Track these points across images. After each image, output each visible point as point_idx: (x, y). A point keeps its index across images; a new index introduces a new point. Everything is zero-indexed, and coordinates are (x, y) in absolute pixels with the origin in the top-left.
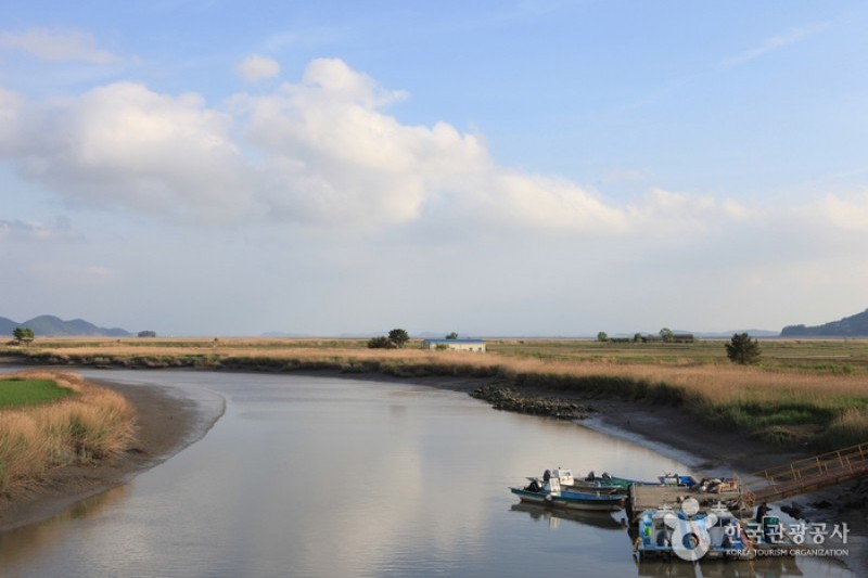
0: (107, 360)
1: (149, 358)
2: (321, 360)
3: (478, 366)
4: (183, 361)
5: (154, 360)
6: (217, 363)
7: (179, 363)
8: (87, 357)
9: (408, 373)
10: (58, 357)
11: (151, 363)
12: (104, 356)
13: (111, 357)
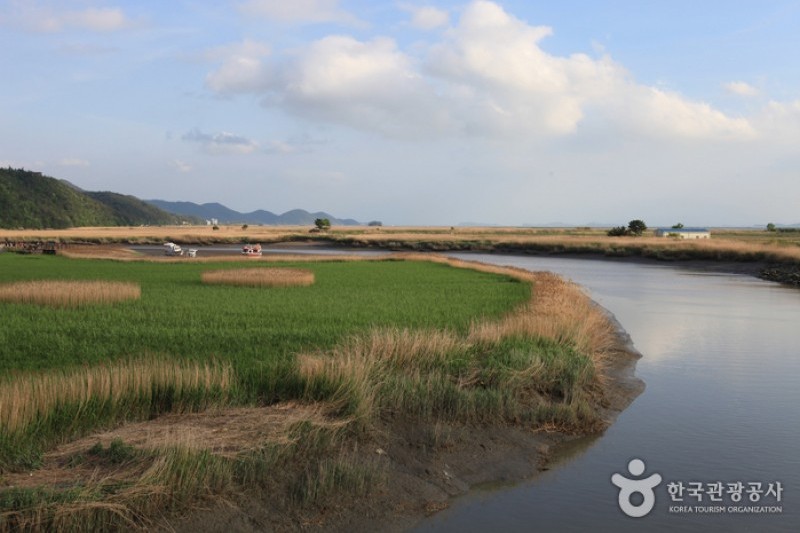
0: (399, 244)
1: (433, 243)
2: (584, 245)
3: (744, 252)
4: (462, 246)
5: (437, 244)
6: (490, 248)
7: (458, 247)
8: (383, 242)
9: (673, 258)
10: (360, 242)
11: (435, 247)
12: (396, 241)
13: (402, 242)
